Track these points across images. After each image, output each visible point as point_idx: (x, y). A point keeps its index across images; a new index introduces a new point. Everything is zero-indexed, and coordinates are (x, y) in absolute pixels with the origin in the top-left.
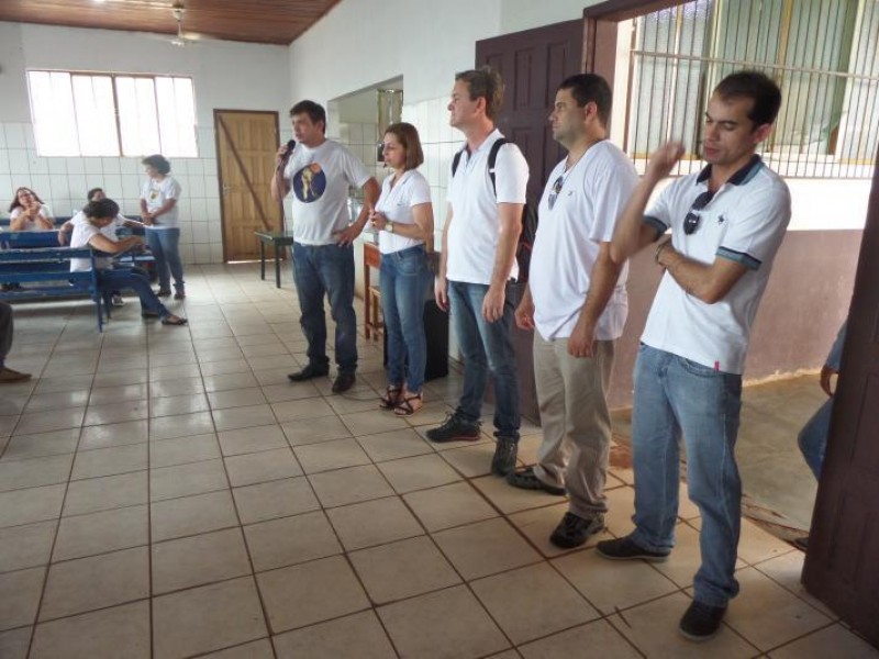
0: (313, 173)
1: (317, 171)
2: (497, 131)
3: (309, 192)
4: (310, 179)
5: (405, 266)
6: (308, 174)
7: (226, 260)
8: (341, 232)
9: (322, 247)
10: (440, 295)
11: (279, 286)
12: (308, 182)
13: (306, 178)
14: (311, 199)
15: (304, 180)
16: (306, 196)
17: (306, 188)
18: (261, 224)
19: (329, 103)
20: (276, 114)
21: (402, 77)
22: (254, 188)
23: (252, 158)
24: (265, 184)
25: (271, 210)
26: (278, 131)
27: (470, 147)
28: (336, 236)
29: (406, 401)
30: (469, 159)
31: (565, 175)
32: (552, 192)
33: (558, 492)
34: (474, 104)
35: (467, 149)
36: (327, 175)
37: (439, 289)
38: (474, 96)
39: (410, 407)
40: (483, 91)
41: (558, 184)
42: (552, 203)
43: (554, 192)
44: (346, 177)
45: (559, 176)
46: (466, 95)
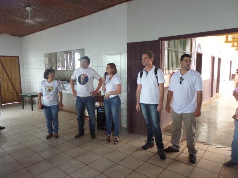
0: (84, 76)
1: (86, 76)
2: (154, 66)
3: (83, 82)
4: (83, 78)
5: (115, 101)
6: (82, 76)
7: (2, 103)
8: (92, 93)
9: (88, 97)
10: (138, 108)
11: (32, 110)
12: (82, 79)
13: (82, 78)
14: (84, 84)
15: (81, 78)
16: (82, 83)
17: (82, 80)
18: (14, 91)
19: (45, 55)
20: (18, 57)
21: (84, 49)
22: (11, 80)
23: (10, 71)
24: (15, 79)
25: (17, 87)
26: (19, 62)
27: (146, 70)
28: (92, 94)
29: (116, 139)
30: (147, 73)
31: (183, 76)
32: (180, 80)
33: (178, 151)
34: (150, 60)
35: (145, 70)
36: (89, 77)
37: (137, 106)
38: (151, 58)
39: (117, 140)
40: (152, 57)
41: (181, 78)
42: (181, 83)
43: (181, 80)
44: (93, 77)
45: (181, 77)
46: (148, 58)
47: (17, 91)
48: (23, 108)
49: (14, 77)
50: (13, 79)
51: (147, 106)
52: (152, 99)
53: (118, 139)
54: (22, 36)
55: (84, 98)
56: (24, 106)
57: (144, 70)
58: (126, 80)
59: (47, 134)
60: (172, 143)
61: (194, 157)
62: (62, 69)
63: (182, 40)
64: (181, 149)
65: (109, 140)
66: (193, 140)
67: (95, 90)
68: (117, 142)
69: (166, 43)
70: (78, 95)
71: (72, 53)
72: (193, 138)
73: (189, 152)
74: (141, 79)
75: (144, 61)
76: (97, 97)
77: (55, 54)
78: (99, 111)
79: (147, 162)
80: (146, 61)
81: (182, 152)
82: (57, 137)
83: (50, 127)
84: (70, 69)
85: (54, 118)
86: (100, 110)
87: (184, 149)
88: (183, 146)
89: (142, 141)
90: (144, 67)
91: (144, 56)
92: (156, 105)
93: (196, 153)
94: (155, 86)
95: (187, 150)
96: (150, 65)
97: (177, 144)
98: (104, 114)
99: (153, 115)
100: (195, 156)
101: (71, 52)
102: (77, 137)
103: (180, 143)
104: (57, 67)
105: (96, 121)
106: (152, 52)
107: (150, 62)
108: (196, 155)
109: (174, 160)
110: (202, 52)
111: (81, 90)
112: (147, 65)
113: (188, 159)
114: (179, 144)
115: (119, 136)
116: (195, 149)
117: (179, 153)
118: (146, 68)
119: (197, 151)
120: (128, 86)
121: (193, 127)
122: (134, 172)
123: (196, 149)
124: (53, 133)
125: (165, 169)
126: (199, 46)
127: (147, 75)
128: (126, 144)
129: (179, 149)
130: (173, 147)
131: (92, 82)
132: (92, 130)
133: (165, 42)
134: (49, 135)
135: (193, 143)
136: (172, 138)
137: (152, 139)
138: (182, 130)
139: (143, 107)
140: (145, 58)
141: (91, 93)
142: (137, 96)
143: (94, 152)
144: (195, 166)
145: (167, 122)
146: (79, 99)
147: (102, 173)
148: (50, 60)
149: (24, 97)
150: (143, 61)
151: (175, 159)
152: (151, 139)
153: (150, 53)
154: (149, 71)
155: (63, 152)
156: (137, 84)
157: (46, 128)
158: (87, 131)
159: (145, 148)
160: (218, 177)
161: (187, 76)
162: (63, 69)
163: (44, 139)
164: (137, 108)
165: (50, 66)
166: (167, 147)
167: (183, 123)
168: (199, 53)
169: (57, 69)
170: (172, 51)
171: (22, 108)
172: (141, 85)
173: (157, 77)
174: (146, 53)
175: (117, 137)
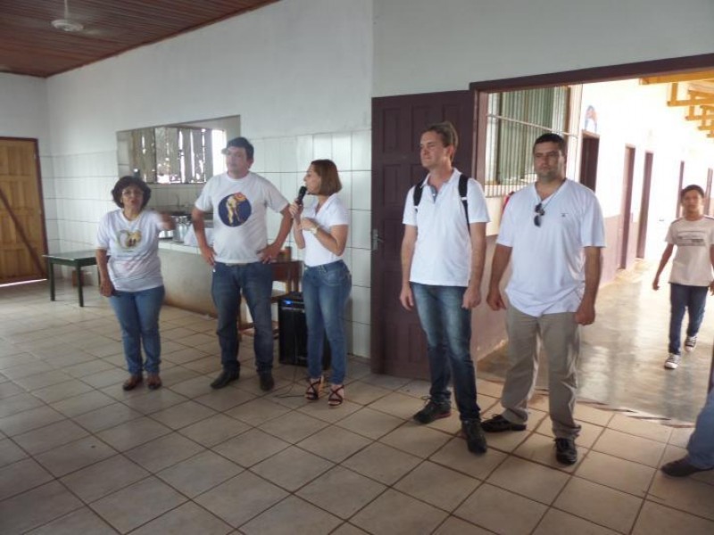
0: (237, 201)
1: (242, 199)
2: (456, 169)
3: (234, 217)
4: (234, 206)
5: (331, 276)
6: (231, 200)
8: (263, 250)
9: (249, 265)
10: (407, 300)
11: (82, 304)
12: (233, 209)
13: (230, 205)
14: (236, 223)
15: (228, 207)
16: (231, 220)
17: (231, 213)
18: (23, 246)
19: (119, 133)
20: (35, 141)
21: (238, 116)
22: (16, 213)
23: (11, 183)
24: (26, 208)
25: (34, 233)
26: (38, 158)
27: (432, 181)
28: (261, 255)
29: (335, 392)
30: (435, 190)
31: (544, 203)
32: (536, 214)
33: (522, 428)
34: (445, 150)
35: (429, 183)
36: (252, 202)
37: (405, 293)
38: (446, 144)
39: (340, 396)
40: (452, 141)
41: (538, 208)
42: (537, 222)
43: (538, 214)
44: (266, 204)
45: (537, 204)
46: (440, 144)
47: (33, 246)
48: (53, 299)
49: (22, 203)
50: (19, 209)
51: (434, 293)
52: (451, 272)
53: (341, 392)
54: (45, 74)
55: (238, 266)
56: (57, 293)
57: (425, 182)
58: (369, 214)
59: (126, 377)
60: (504, 406)
61: (571, 445)
62: (173, 178)
63: (542, 91)
64: (530, 423)
65: (315, 397)
66: (570, 395)
67: (270, 242)
68: (340, 400)
69: (493, 98)
70: (218, 259)
71: (204, 131)
72: (569, 389)
73: (554, 431)
74: (416, 210)
75: (427, 153)
76: (279, 264)
77: (150, 132)
78: (284, 308)
79: (428, 459)
80: (432, 153)
81: (534, 431)
82: (155, 385)
83: (134, 356)
84: (195, 179)
85: (146, 328)
86: (289, 306)
87: (541, 422)
88: (538, 414)
89: (415, 398)
90: (426, 172)
91: (427, 139)
92: (461, 291)
93: (577, 436)
94: (460, 232)
95: (548, 425)
96: (445, 165)
97: (521, 409)
98: (302, 317)
99: (452, 318)
100: (574, 445)
101: (200, 129)
102: (217, 385)
103: (528, 405)
104: (156, 174)
105: (276, 338)
106: (452, 126)
107: (445, 158)
108: (577, 441)
109: (510, 454)
110: (598, 133)
111: (229, 245)
112: (435, 165)
113: (553, 451)
114: (525, 407)
115: (345, 382)
116: (575, 421)
117: (526, 433)
118: (433, 175)
119: (580, 427)
120: (375, 231)
121: (570, 357)
122: (391, 490)
123: (577, 423)
124: (145, 374)
125: (483, 482)
126: (591, 113)
127: (435, 198)
128: (365, 409)
129: (525, 423)
130: (507, 418)
131: (262, 219)
132: (264, 366)
133: (491, 95)
134: (133, 378)
135: (570, 405)
136: (506, 391)
137: (444, 391)
138: (536, 366)
139: (419, 296)
140: (430, 145)
141: (259, 252)
142: (404, 261)
143: (268, 431)
144: (572, 474)
145: (490, 343)
146: (222, 269)
147: (292, 493)
148: (135, 152)
149: (55, 266)
150: (422, 153)
151: (515, 453)
152: (443, 393)
153: (446, 129)
154: (440, 186)
155: (175, 431)
156: (403, 227)
157: (122, 360)
158: (248, 369)
159: (423, 418)
160: (642, 505)
161: (558, 202)
162: (176, 180)
163: (118, 391)
164: (402, 299)
165: (136, 170)
166: (491, 418)
167: (539, 344)
168: (591, 135)
169: (156, 179)
170: (511, 126)
171: (49, 298)
172: (416, 228)
173: (465, 203)
174: (432, 129)
175: (340, 386)
